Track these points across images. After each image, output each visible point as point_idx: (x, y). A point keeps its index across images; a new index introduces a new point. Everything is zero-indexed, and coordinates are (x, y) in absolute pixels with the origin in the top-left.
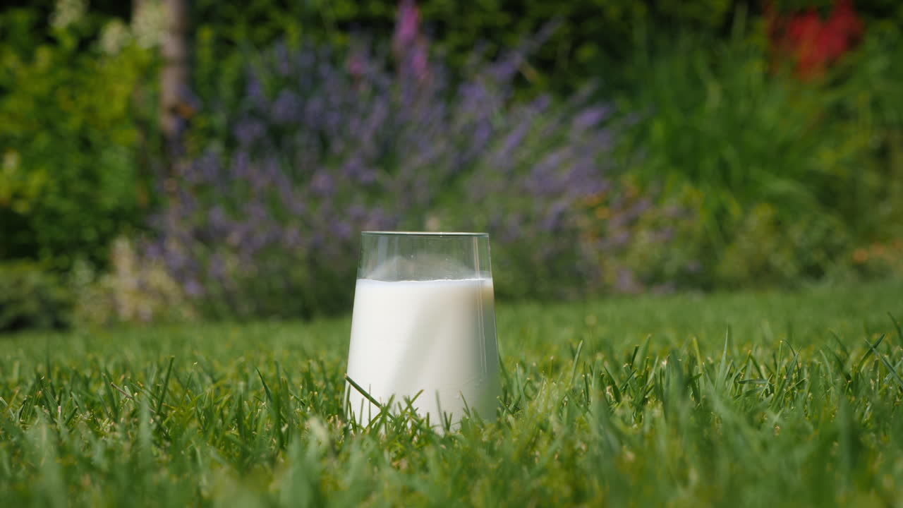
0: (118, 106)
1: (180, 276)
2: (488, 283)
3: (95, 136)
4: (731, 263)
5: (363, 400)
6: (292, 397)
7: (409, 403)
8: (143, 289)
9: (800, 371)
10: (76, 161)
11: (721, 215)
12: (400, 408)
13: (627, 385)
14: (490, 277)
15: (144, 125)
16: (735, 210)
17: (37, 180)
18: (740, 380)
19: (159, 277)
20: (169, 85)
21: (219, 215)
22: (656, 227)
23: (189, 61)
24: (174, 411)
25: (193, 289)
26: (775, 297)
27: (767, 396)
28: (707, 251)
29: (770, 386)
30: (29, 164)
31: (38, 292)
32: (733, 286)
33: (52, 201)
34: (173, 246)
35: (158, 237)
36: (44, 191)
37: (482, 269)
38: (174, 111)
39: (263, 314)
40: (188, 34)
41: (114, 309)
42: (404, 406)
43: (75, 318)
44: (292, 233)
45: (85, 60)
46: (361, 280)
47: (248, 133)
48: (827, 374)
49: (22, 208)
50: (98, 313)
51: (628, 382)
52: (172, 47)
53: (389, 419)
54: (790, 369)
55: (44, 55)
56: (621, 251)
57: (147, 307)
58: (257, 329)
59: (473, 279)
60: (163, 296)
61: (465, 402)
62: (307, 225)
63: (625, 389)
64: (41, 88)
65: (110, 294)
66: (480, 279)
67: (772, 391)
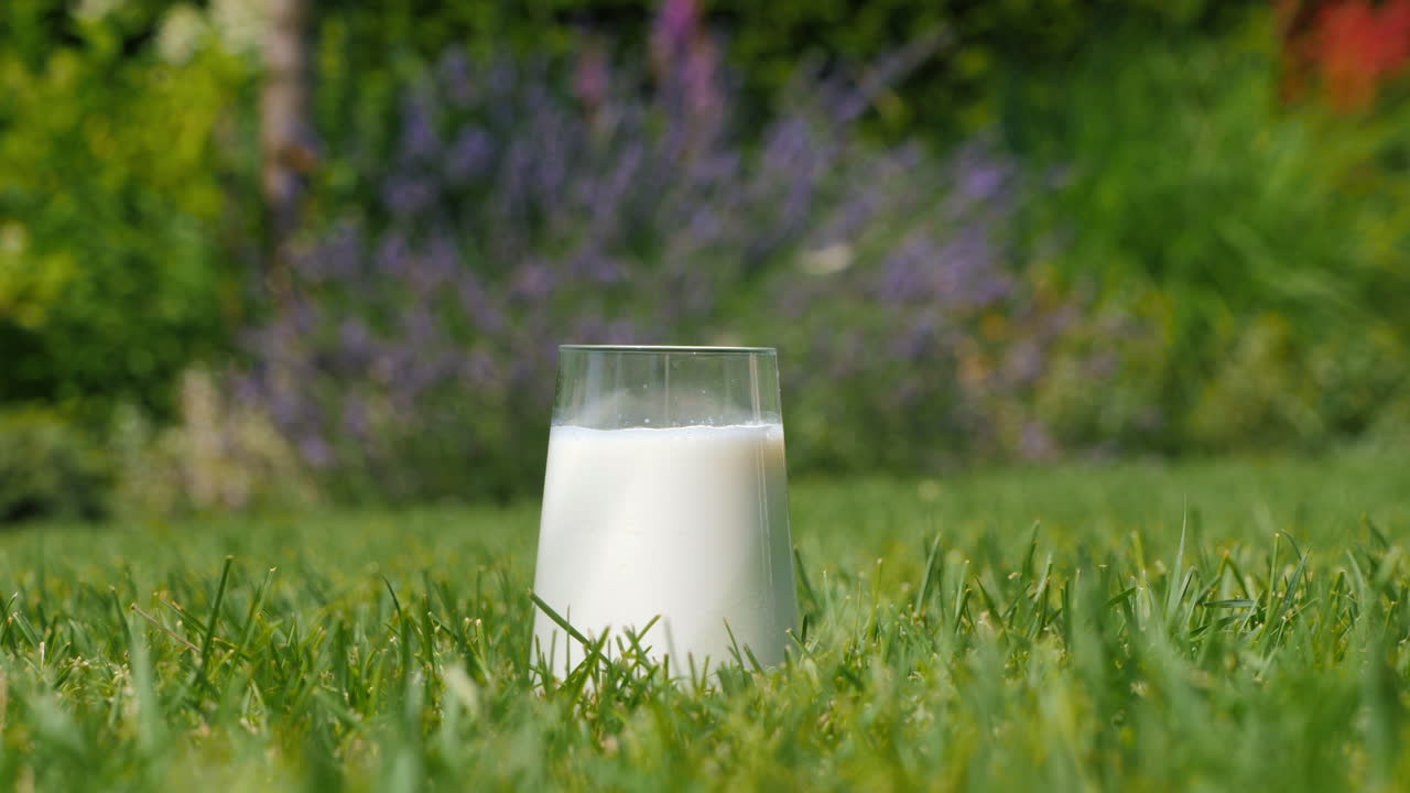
0: (188, 148)
1: (293, 432)
2: (775, 431)
3: (150, 201)
4: (1210, 412)
5: (555, 633)
6: (437, 629)
7: (635, 640)
8: (232, 454)
9: (1309, 587)
10: (116, 241)
11: (1199, 330)
12: (621, 648)
13: (1015, 609)
14: (778, 422)
15: (232, 183)
16: (1223, 322)
17: (56, 271)
18: (1207, 602)
19: (258, 435)
20: (278, 117)
21: (356, 333)
22: (1084, 352)
23: (308, 77)
24: (231, 651)
25: (317, 453)
26: (1286, 470)
27: (1253, 627)
28: (1174, 393)
29: (1259, 610)
30: (42, 245)
31: (58, 460)
32: (1214, 449)
33: (81, 307)
34: (283, 384)
35: (257, 369)
36: (67, 290)
37: (765, 408)
38: (287, 159)
39: (430, 495)
40: (307, 29)
41: (182, 486)
42: (627, 644)
43: (118, 501)
44: (480, 361)
45: (132, 73)
46: (557, 427)
47: (407, 197)
48: (1357, 591)
49: (32, 318)
50: (159, 493)
51: (1017, 604)
52: (280, 52)
53: (602, 666)
54: (1293, 582)
55: (64, 67)
56: (1027, 391)
57: (239, 483)
58: (419, 519)
59: (749, 425)
60: (266, 466)
61: (732, 636)
62: (505, 348)
63: (1012, 616)
64: (61, 117)
65: (176, 463)
66: (761, 425)
67: (1262, 620)
